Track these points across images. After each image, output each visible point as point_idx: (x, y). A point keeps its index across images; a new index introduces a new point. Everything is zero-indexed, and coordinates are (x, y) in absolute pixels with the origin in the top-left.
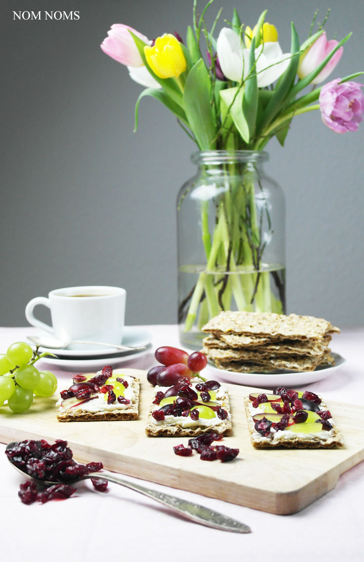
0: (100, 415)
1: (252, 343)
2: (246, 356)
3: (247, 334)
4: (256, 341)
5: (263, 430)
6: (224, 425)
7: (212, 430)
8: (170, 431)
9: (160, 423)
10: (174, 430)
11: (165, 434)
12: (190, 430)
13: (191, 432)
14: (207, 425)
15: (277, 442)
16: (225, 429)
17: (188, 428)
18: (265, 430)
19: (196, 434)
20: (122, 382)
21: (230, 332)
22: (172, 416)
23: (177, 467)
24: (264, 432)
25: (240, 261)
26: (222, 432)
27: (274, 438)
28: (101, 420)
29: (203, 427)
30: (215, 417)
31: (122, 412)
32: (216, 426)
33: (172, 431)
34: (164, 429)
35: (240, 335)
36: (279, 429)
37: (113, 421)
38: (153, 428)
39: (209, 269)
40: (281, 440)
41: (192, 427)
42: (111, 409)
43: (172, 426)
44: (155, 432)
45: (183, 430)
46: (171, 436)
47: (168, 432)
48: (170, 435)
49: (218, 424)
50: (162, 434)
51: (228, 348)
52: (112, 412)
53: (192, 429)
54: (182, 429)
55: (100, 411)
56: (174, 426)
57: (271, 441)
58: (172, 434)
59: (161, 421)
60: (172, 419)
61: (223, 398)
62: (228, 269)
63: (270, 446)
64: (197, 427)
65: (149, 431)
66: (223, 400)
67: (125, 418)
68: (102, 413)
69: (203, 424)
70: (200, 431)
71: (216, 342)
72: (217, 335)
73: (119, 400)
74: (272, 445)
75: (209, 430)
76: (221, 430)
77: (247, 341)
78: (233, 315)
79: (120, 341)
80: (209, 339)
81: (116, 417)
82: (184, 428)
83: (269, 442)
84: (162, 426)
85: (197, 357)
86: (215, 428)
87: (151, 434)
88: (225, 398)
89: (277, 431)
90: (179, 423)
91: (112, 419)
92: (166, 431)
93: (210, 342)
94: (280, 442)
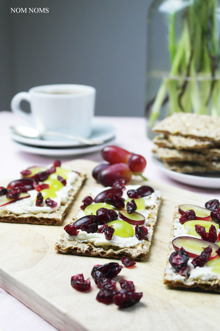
0: (23, 218)
1: (196, 146)
2: (190, 157)
3: (193, 137)
4: (200, 144)
5: (178, 265)
6: (139, 248)
7: (125, 252)
8: (80, 249)
9: (72, 238)
10: (85, 248)
11: (75, 251)
12: (102, 250)
13: (103, 253)
14: (121, 246)
15: (193, 283)
16: (139, 254)
17: (100, 247)
18: (180, 266)
19: (108, 255)
20: (61, 180)
21: (178, 134)
22: (85, 232)
23: (64, 310)
24: (179, 268)
25: (200, 69)
26: (136, 256)
27: (191, 277)
28: (24, 222)
29: (117, 248)
30: (132, 236)
31: (46, 216)
32: (131, 247)
33: (82, 250)
34: (74, 246)
35: (186, 136)
36: (197, 266)
37: (36, 224)
38: (64, 244)
39: (173, 74)
40: (197, 280)
41: (105, 246)
42: (36, 212)
43: (83, 242)
44: (64, 249)
45: (95, 249)
46: (81, 255)
47: (78, 250)
48: (80, 253)
49: (132, 246)
50: (71, 252)
51: (173, 148)
52: (35, 216)
53: (104, 248)
54: (93, 247)
55: (24, 213)
56: (86, 243)
57: (185, 280)
58: (81, 253)
59: (73, 237)
60: (85, 235)
61: (152, 207)
62: (188, 75)
63: (184, 286)
64: (110, 247)
65: (58, 247)
66: (153, 209)
67: (48, 223)
68: (25, 216)
69: (116, 245)
70: (112, 253)
71: (164, 141)
72: (167, 135)
73: (46, 202)
74: (186, 285)
75: (121, 252)
76: (135, 253)
77: (191, 143)
78: (184, 117)
79: (88, 133)
80: (160, 139)
81: (39, 221)
82: (96, 247)
83: (183, 281)
84: (73, 242)
85: (136, 160)
86: (129, 251)
87: (60, 250)
88: (154, 206)
89: (195, 267)
90: (91, 240)
91: (35, 222)
92: (76, 249)
93: (159, 141)
94: (195, 284)
